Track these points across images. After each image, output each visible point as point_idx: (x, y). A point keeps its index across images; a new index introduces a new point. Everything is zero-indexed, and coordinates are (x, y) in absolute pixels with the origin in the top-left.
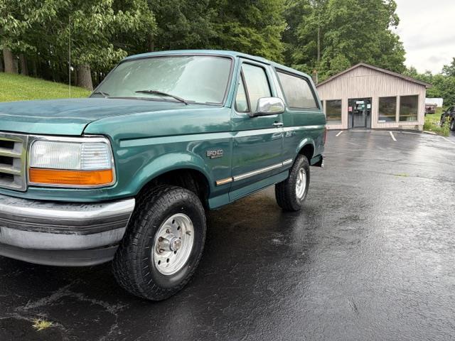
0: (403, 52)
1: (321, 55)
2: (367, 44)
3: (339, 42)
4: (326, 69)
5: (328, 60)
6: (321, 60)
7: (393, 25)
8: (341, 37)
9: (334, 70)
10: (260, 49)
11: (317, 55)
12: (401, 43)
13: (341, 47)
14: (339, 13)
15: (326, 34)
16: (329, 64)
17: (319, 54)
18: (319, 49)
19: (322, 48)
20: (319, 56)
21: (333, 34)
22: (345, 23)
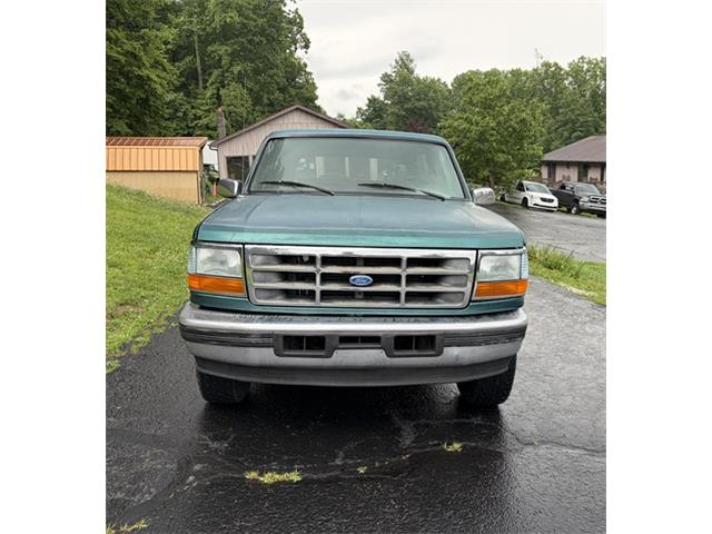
0: (314, 87)
1: (205, 81)
2: (271, 72)
3: (231, 65)
4: (214, 104)
5: (218, 90)
6: (205, 88)
7: (302, 48)
8: (234, 55)
9: (229, 106)
10: (139, 68)
11: (197, 79)
12: (310, 73)
13: (236, 72)
14: (228, 20)
15: (210, 48)
16: (219, 97)
17: (200, 78)
18: (200, 71)
19: (206, 71)
20: (201, 82)
21: (221, 50)
22: (237, 36)
